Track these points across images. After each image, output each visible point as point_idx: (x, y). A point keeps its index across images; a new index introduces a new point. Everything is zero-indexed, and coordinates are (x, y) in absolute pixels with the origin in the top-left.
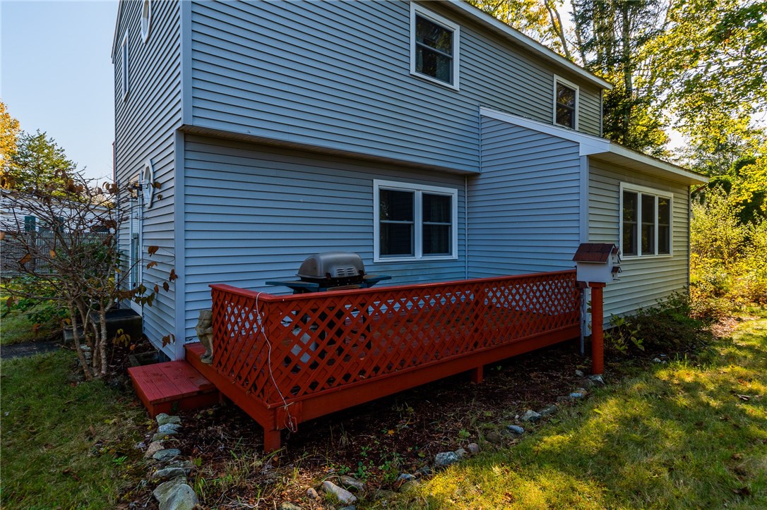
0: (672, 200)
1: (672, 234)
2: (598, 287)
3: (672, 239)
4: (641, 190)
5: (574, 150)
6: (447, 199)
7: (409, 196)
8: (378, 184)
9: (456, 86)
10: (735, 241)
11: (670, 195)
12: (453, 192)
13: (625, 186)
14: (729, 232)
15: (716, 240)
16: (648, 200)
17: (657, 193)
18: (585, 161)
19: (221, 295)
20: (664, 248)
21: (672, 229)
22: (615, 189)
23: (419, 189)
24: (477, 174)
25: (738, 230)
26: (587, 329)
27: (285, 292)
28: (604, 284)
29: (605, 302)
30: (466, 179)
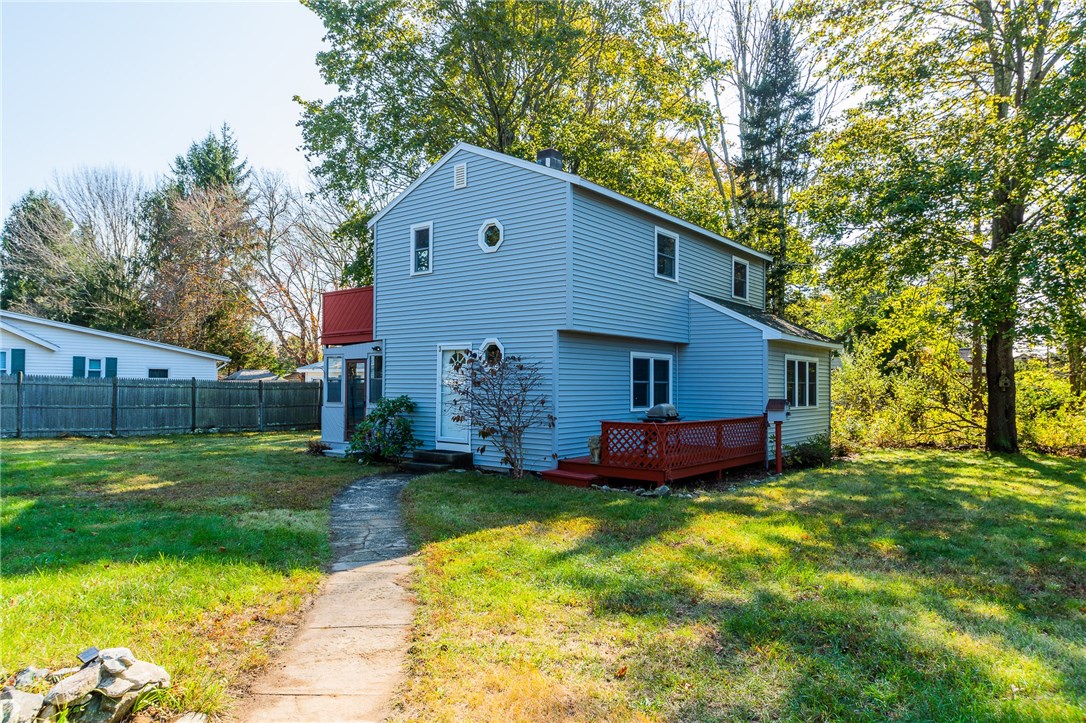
0: (818, 364)
1: (818, 390)
2: (778, 424)
3: (818, 394)
4: (797, 358)
5: (759, 335)
6: (667, 362)
7: (646, 362)
8: (634, 354)
9: (677, 280)
10: (878, 393)
11: (815, 360)
12: (669, 357)
13: (789, 357)
14: (872, 383)
15: (862, 391)
16: (802, 365)
17: (807, 359)
18: (766, 343)
19: (606, 426)
20: (813, 402)
21: (818, 386)
22: (781, 359)
23: (652, 356)
24: (687, 344)
25: (881, 382)
26: (770, 454)
27: (641, 422)
28: (781, 422)
29: (782, 434)
30: (677, 347)
